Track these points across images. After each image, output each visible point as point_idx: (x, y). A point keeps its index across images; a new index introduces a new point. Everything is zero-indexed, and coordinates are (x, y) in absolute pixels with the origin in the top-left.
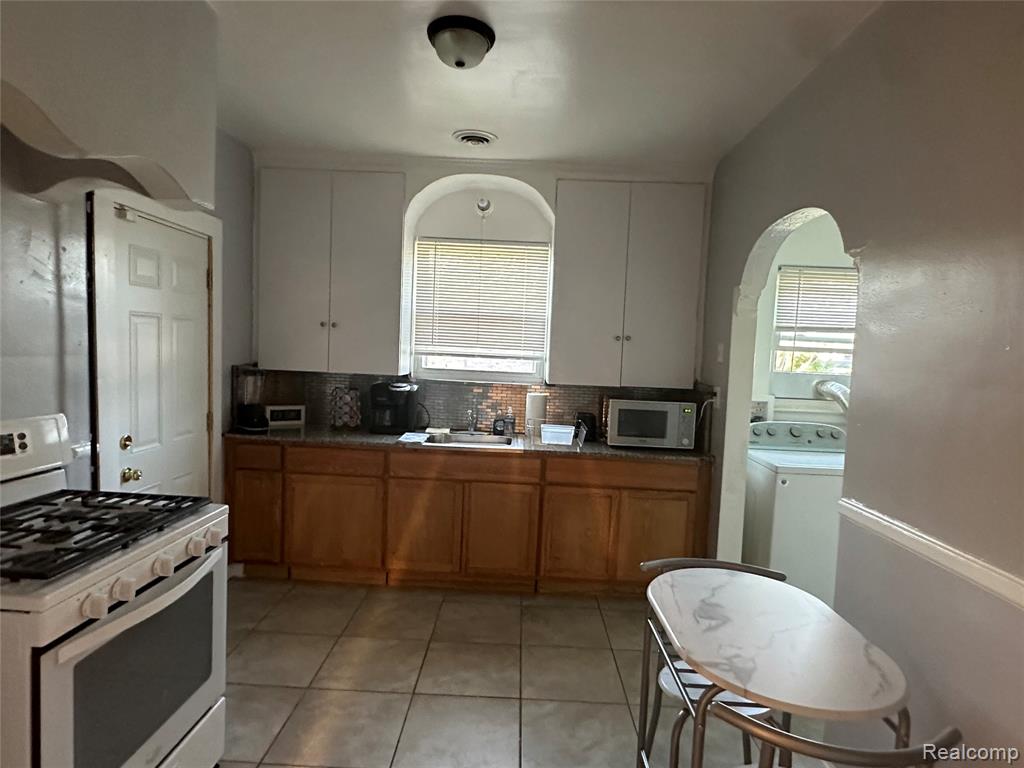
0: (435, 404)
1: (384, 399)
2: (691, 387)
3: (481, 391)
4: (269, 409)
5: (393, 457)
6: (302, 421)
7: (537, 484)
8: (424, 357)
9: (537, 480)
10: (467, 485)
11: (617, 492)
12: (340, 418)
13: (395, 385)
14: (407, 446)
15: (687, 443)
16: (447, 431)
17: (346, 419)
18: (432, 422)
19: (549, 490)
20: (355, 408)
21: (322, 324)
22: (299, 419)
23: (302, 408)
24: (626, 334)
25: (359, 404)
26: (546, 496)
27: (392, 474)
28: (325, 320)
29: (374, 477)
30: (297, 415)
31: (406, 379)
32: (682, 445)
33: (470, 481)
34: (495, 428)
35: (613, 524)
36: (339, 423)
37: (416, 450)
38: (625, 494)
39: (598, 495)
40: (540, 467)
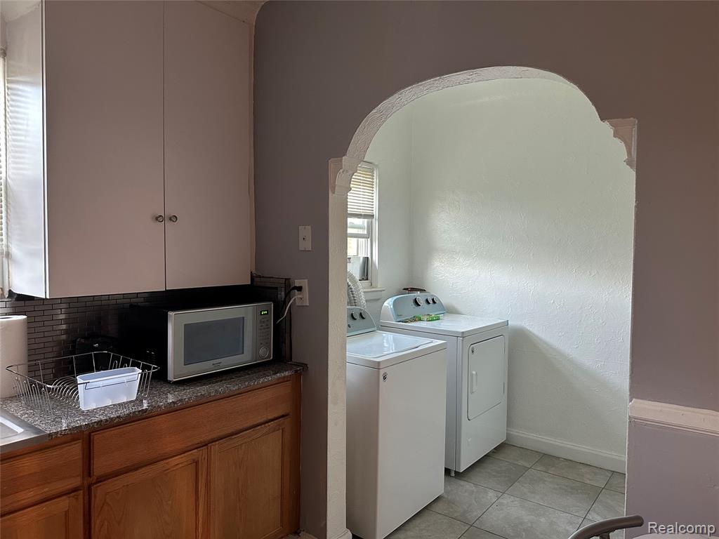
2: (250, 283)
7: (76, 489)
9: (76, 482)
11: (204, 450)
19: (100, 491)
24: (170, 212)
38: (215, 447)
39: (181, 465)
40: (81, 456)
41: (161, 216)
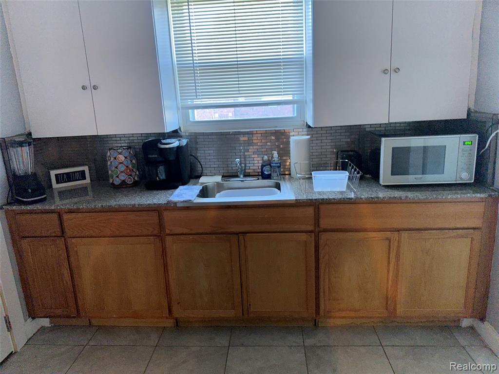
0: (206, 155)
1: (156, 156)
2: (466, 118)
3: (247, 139)
4: (53, 173)
5: (167, 215)
6: (88, 180)
7: (311, 232)
8: (190, 111)
9: (311, 228)
10: (241, 237)
11: (396, 234)
12: (117, 177)
13: (164, 141)
14: (178, 205)
15: (467, 176)
16: (218, 179)
17: (123, 177)
18: (205, 172)
19: (324, 237)
20: (130, 167)
21: (84, 88)
22: (84, 178)
23: (86, 169)
24: (394, 66)
25: (134, 161)
26: (321, 242)
27: (168, 232)
28: (87, 84)
29: (151, 236)
30: (82, 175)
31: (175, 134)
32: (461, 179)
33: (245, 233)
34: (262, 172)
35: (392, 266)
36: (117, 182)
37: (188, 208)
38: (405, 235)
39: (377, 239)
40: (313, 215)
41: (387, 70)
